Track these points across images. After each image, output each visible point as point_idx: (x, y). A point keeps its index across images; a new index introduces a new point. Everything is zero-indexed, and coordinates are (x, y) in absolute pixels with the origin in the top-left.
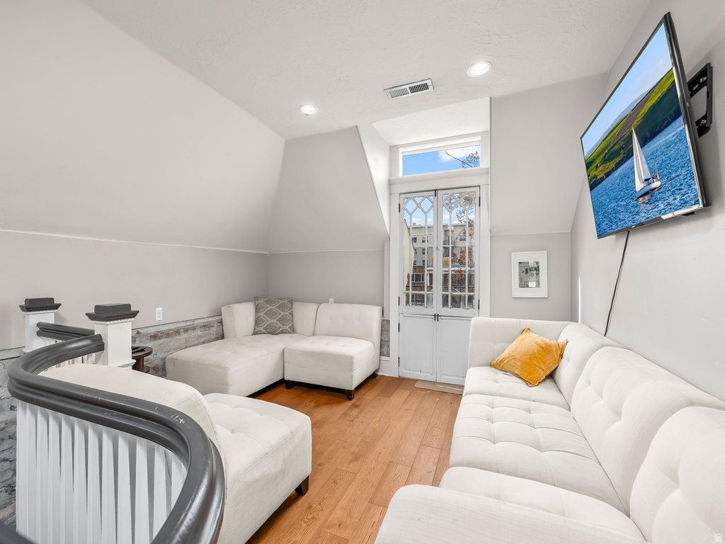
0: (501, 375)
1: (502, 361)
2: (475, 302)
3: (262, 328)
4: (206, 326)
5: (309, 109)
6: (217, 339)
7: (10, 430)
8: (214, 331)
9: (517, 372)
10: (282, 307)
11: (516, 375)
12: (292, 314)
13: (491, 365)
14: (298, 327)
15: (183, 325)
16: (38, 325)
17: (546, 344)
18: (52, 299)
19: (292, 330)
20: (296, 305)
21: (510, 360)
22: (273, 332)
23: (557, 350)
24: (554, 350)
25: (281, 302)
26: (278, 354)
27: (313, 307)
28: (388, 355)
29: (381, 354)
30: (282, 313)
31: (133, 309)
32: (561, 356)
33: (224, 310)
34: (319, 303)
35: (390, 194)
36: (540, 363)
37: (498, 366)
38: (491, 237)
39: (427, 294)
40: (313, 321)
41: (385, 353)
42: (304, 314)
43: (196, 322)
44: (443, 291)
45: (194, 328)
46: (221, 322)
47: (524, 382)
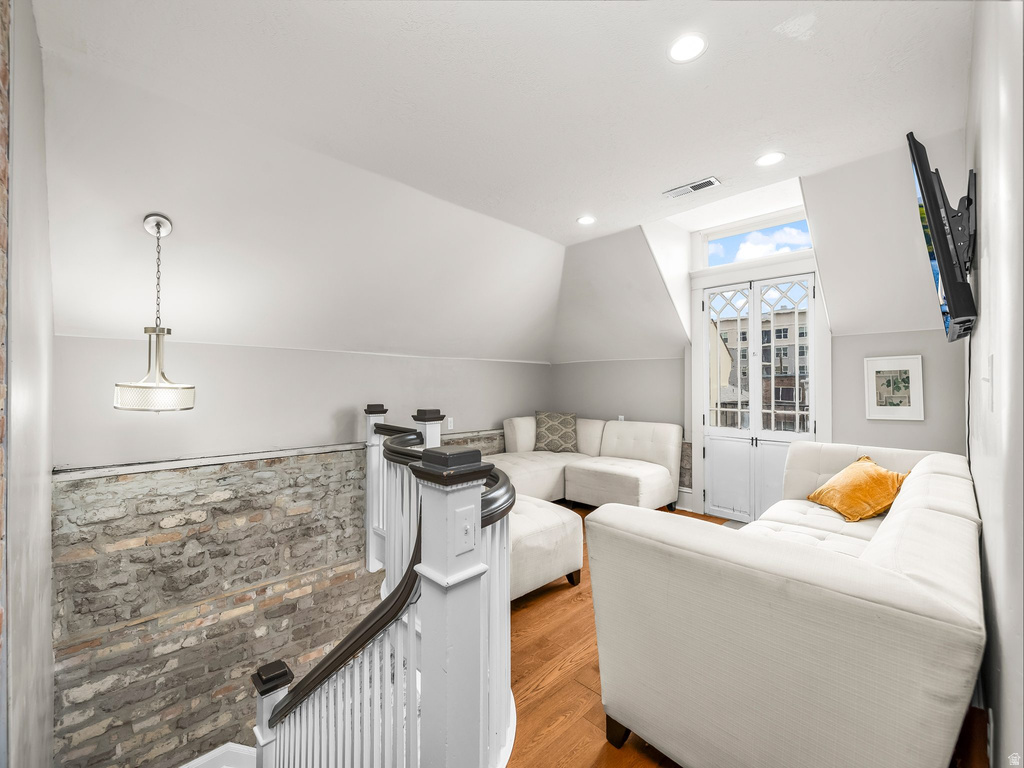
0: (817, 509)
1: (820, 494)
2: (810, 424)
3: (542, 445)
4: (490, 439)
5: (587, 220)
6: (499, 452)
7: (360, 503)
8: (496, 443)
9: (834, 506)
10: (564, 423)
11: (835, 510)
12: (575, 431)
13: (808, 498)
14: (582, 446)
15: (470, 435)
16: (376, 425)
17: (880, 475)
18: (382, 406)
19: (576, 449)
20: (579, 421)
21: (829, 492)
22: (554, 449)
23: (893, 482)
24: (890, 483)
25: (563, 417)
26: (558, 471)
27: (599, 424)
28: (690, 486)
29: (681, 484)
30: (565, 430)
31: (441, 414)
32: (898, 490)
33: (505, 423)
34: (607, 420)
35: (691, 290)
36: (866, 496)
37: (816, 499)
38: (832, 338)
39: (742, 413)
40: (599, 440)
41: (687, 483)
42: (590, 431)
43: (481, 433)
44: (763, 408)
45: (479, 439)
46: (503, 435)
47: (842, 517)
